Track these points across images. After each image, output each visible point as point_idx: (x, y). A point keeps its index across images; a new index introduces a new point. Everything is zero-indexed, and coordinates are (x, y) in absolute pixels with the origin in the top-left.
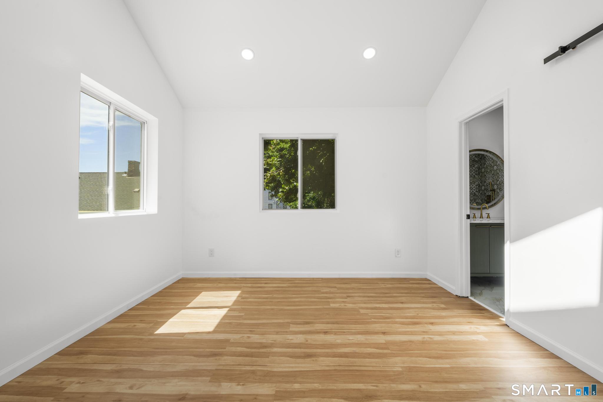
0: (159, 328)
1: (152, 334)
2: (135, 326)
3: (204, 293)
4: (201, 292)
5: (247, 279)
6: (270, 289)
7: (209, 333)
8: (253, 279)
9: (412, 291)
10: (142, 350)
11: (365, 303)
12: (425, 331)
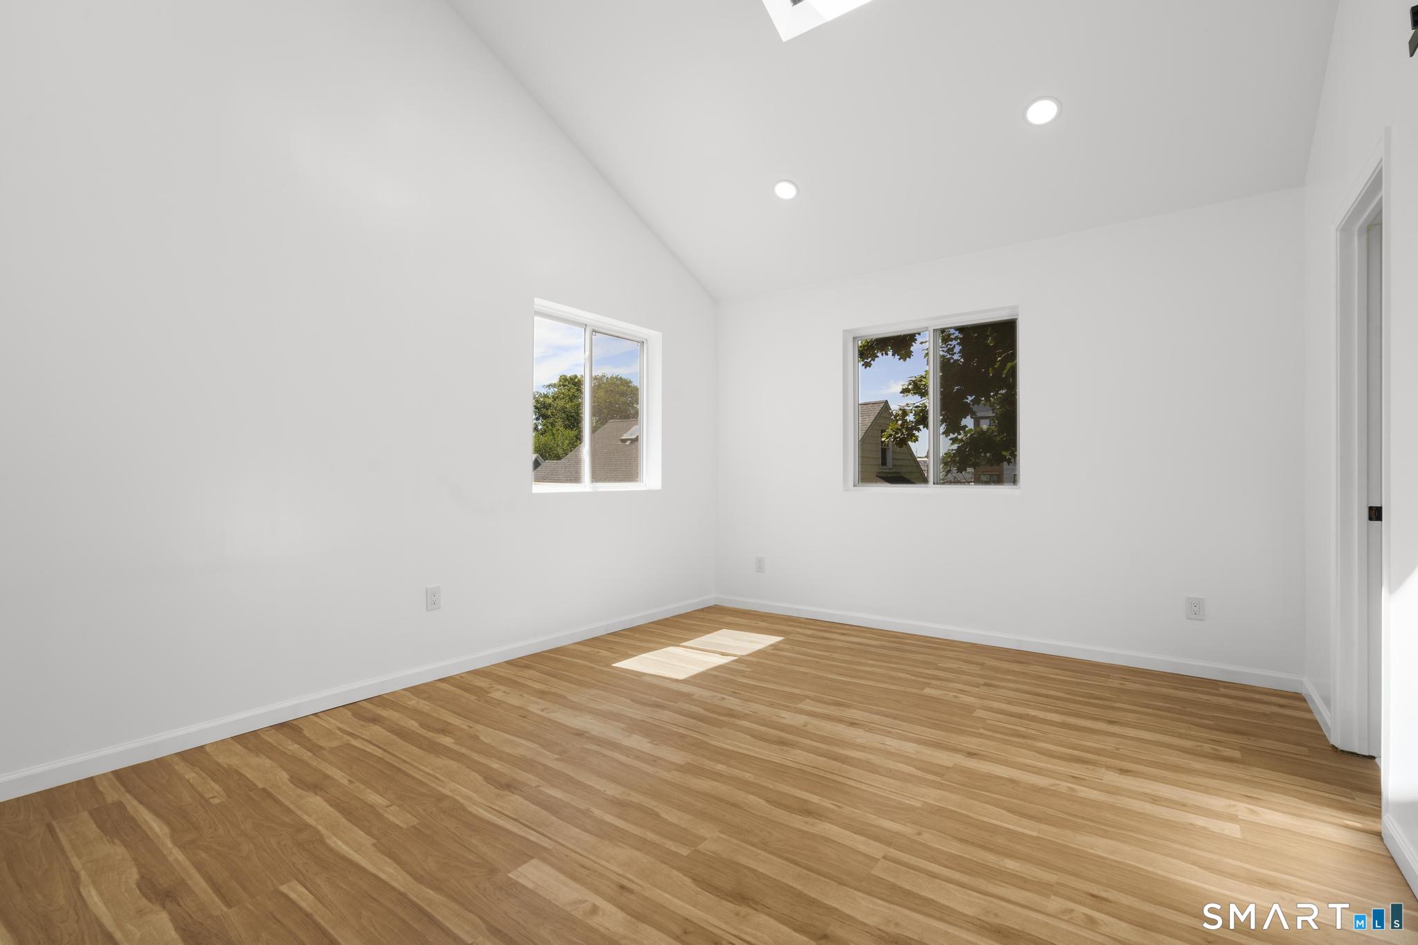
0: (621, 661)
1: (608, 666)
2: (599, 652)
3: (724, 631)
4: (720, 629)
5: (818, 623)
6: (839, 644)
7: (677, 681)
8: (827, 624)
9: (1188, 709)
10: (582, 678)
11: (1010, 703)
12: (1077, 776)
